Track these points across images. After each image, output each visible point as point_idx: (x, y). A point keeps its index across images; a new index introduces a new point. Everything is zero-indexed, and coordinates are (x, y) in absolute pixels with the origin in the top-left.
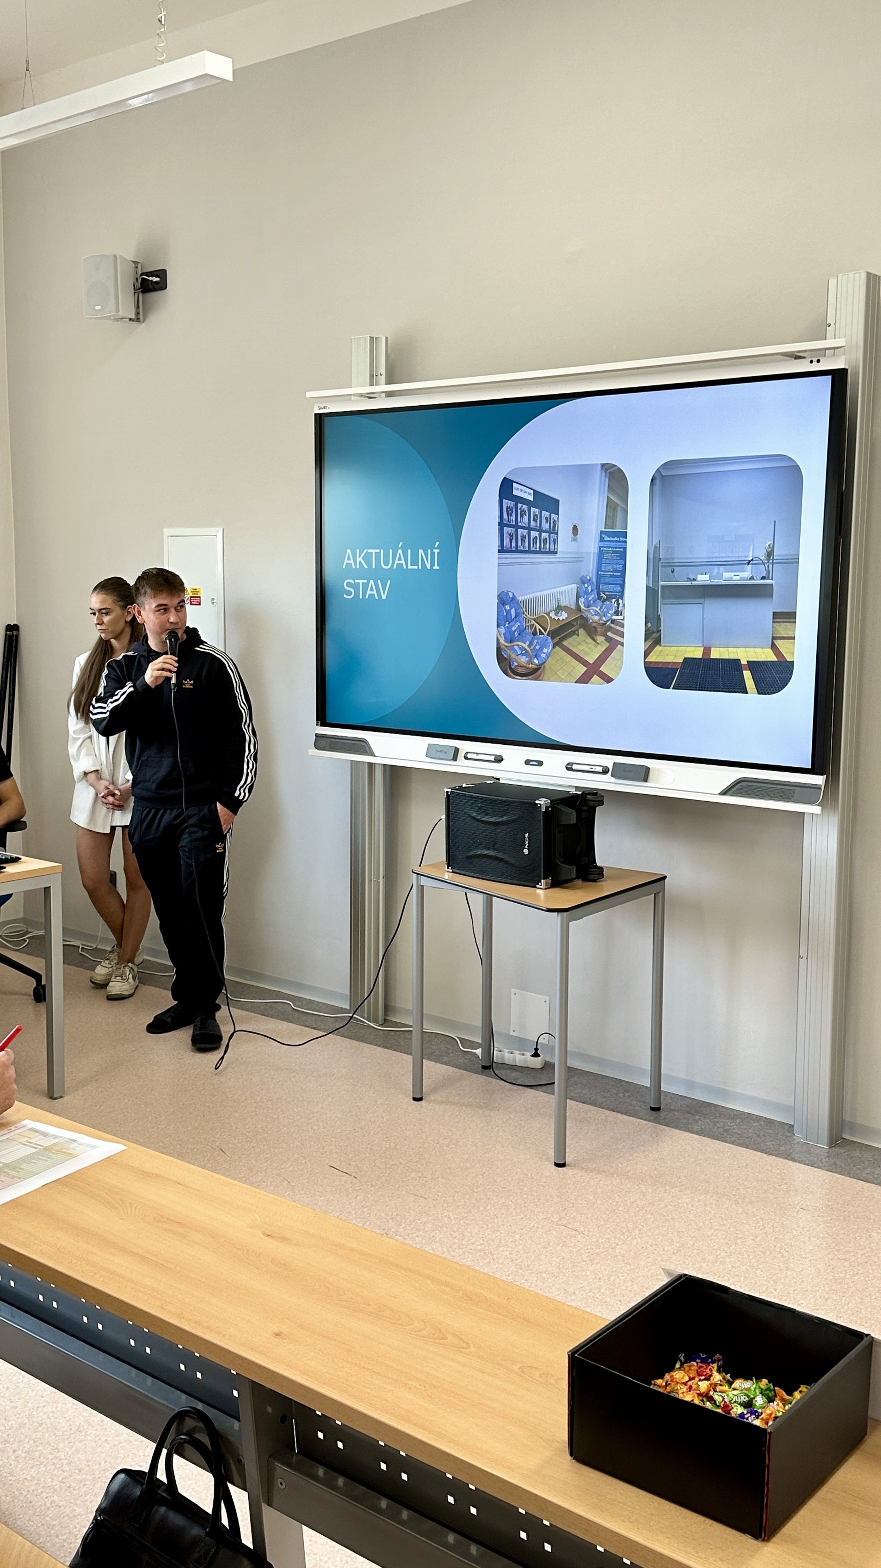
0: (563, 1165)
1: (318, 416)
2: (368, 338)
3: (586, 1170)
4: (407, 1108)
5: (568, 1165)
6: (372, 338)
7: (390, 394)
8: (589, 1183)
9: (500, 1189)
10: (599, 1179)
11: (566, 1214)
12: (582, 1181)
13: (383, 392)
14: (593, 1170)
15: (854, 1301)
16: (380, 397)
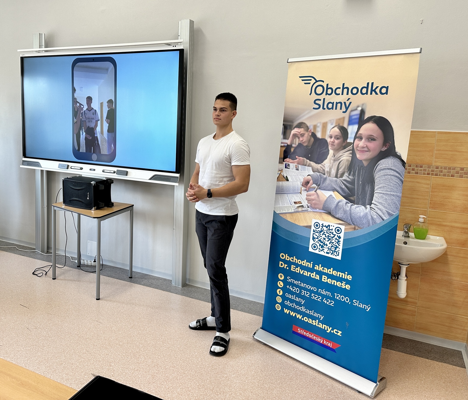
0: (99, 299)
1: (22, 57)
2: (38, 34)
3: (106, 300)
4: (50, 282)
5: (101, 299)
6: (40, 34)
7: (46, 51)
8: (106, 305)
9: (77, 309)
10: (110, 303)
11: (98, 317)
12: (104, 304)
13: (44, 50)
14: (108, 300)
15: (186, 341)
16: (42, 52)
